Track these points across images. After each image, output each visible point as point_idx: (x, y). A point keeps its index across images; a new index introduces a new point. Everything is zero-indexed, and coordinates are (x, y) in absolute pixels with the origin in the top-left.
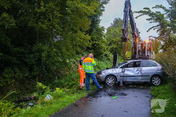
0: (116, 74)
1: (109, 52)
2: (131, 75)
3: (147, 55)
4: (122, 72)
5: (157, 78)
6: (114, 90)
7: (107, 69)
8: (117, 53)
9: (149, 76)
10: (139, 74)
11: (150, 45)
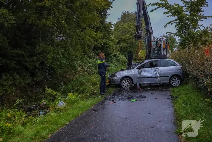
0: (132, 76)
1: (119, 52)
2: (149, 76)
3: (163, 54)
4: (139, 73)
5: (176, 79)
6: (131, 93)
7: (122, 70)
8: (132, 53)
9: (168, 76)
10: (157, 74)
11: (166, 42)
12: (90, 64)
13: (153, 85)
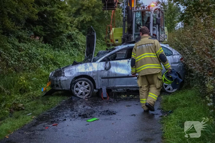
0: (94, 74)
1: (77, 31)
2: (124, 75)
4: (105, 69)
6: (89, 106)
7: (75, 64)
8: (94, 32)
11: (159, 13)
12: (20, 51)
13: (133, 90)
